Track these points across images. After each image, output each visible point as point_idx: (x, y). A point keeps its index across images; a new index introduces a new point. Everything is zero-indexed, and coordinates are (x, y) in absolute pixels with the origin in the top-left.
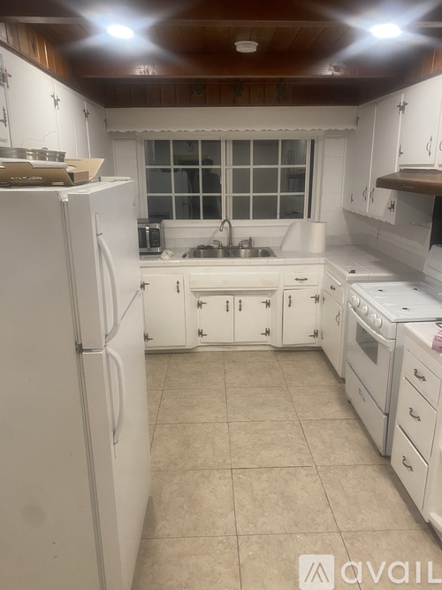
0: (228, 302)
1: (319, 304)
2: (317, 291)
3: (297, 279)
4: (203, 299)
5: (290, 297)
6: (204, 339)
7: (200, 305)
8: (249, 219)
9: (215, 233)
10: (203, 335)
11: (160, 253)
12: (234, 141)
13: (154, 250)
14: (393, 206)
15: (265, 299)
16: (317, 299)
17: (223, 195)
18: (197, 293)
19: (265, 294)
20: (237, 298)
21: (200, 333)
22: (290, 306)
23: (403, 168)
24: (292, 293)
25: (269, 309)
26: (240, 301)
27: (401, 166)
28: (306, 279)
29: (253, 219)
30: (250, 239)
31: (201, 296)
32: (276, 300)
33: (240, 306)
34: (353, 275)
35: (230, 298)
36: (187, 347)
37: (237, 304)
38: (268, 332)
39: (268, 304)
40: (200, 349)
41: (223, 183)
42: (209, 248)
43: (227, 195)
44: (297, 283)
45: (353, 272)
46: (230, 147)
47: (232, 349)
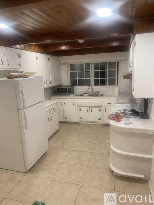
3: (108, 103)
4: (81, 108)
6: (82, 120)
7: (80, 110)
8: (99, 85)
11: (70, 95)
12: (94, 63)
13: (69, 94)
15: (99, 109)
18: (79, 106)
19: (99, 107)
20: (91, 108)
21: (80, 118)
22: (106, 111)
24: (106, 107)
25: (100, 112)
28: (111, 103)
29: (100, 85)
30: (98, 91)
31: (80, 107)
32: (103, 109)
35: (88, 108)
36: (77, 122)
37: (91, 110)
38: (100, 119)
40: (80, 123)
41: (91, 75)
42: (86, 94)
43: (92, 78)
46: (93, 65)
47: (90, 123)
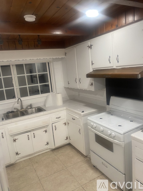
0: (28, 136)
1: (66, 126)
2: (65, 121)
3: (57, 118)
4: (16, 137)
5: (55, 126)
6: (19, 156)
7: (15, 140)
9: (14, 104)
10: (18, 154)
12: (16, 65)
14: (92, 84)
15: (44, 129)
16: (65, 124)
17: (15, 88)
18: (12, 136)
20: (32, 133)
21: (17, 154)
22: (56, 130)
23: (95, 69)
24: (56, 124)
25: (47, 133)
26: (34, 134)
27: (93, 69)
28: (60, 117)
30: (31, 105)
31: (14, 136)
32: (49, 129)
33: (34, 136)
34: (83, 113)
35: (29, 134)
36: (11, 163)
38: (48, 143)
39: (46, 131)
40: (18, 161)
41: (14, 83)
42: (12, 112)
43: (16, 87)
44: (57, 119)
45: (83, 112)
46: (15, 68)
47: (33, 156)
